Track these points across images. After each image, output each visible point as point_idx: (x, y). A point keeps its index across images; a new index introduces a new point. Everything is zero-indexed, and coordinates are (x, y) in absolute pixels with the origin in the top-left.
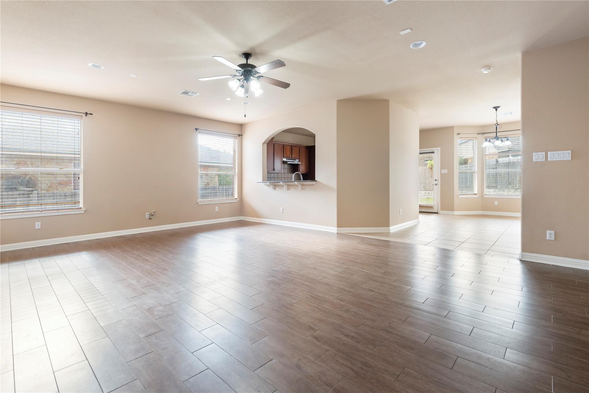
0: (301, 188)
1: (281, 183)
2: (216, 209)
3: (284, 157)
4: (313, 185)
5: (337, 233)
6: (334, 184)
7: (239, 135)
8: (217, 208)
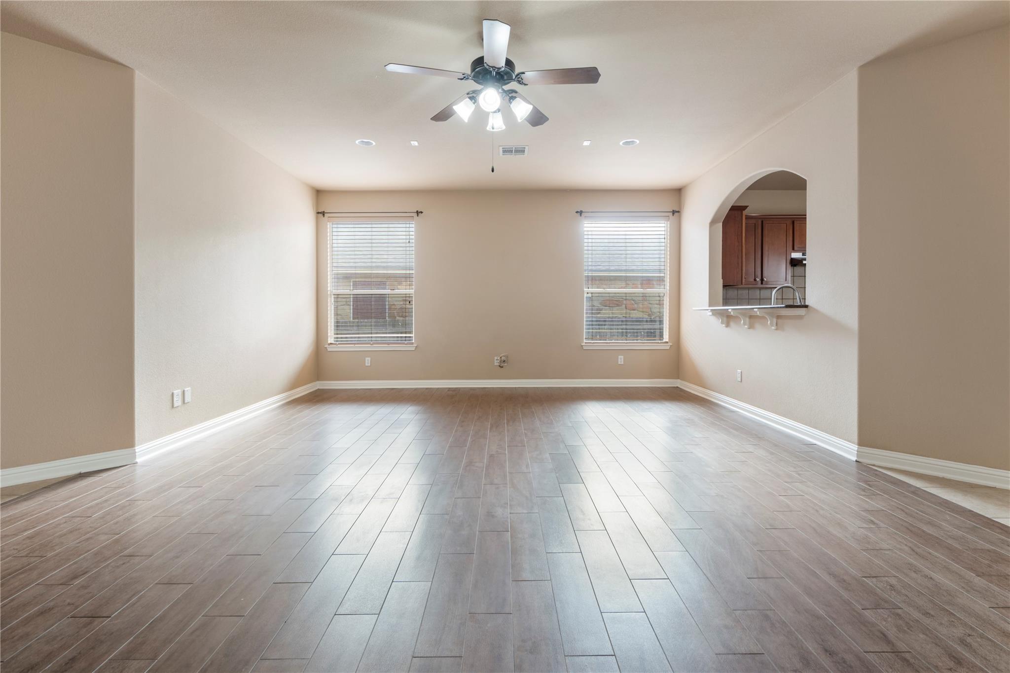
0: (775, 324)
1: (755, 310)
2: (619, 360)
3: (793, 249)
4: (800, 317)
5: (856, 461)
6: (849, 315)
7: (674, 212)
8: (621, 359)
